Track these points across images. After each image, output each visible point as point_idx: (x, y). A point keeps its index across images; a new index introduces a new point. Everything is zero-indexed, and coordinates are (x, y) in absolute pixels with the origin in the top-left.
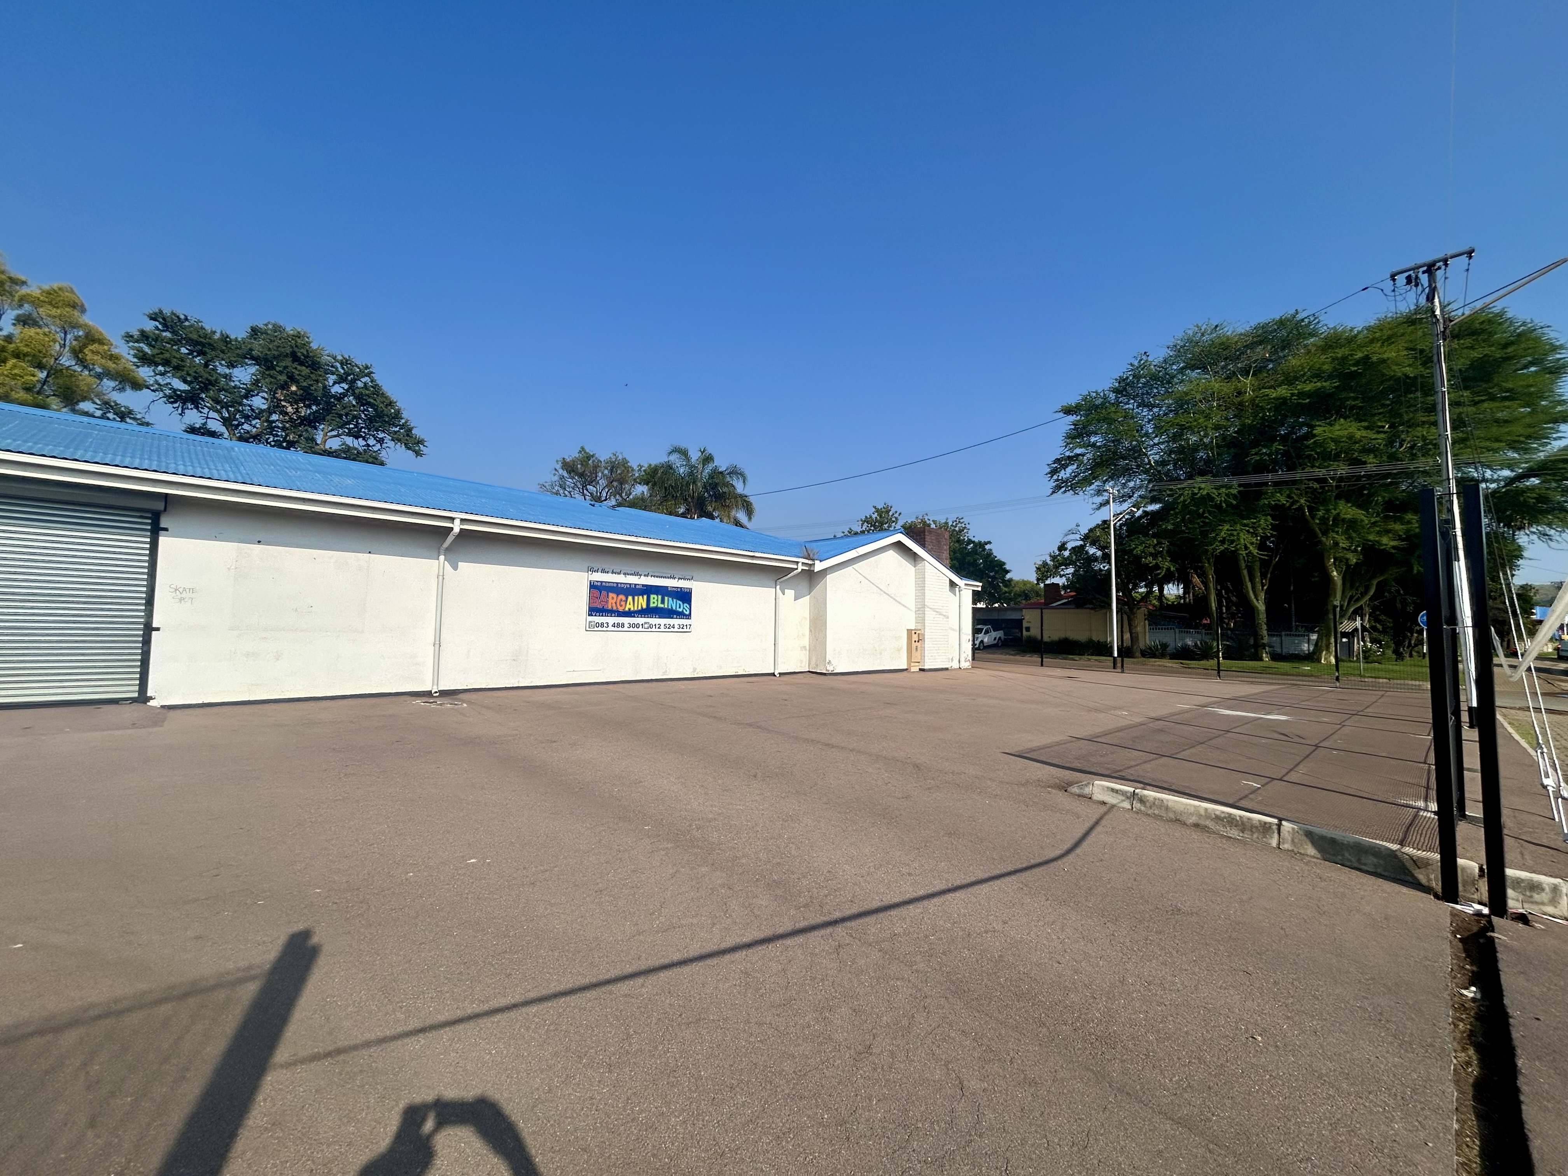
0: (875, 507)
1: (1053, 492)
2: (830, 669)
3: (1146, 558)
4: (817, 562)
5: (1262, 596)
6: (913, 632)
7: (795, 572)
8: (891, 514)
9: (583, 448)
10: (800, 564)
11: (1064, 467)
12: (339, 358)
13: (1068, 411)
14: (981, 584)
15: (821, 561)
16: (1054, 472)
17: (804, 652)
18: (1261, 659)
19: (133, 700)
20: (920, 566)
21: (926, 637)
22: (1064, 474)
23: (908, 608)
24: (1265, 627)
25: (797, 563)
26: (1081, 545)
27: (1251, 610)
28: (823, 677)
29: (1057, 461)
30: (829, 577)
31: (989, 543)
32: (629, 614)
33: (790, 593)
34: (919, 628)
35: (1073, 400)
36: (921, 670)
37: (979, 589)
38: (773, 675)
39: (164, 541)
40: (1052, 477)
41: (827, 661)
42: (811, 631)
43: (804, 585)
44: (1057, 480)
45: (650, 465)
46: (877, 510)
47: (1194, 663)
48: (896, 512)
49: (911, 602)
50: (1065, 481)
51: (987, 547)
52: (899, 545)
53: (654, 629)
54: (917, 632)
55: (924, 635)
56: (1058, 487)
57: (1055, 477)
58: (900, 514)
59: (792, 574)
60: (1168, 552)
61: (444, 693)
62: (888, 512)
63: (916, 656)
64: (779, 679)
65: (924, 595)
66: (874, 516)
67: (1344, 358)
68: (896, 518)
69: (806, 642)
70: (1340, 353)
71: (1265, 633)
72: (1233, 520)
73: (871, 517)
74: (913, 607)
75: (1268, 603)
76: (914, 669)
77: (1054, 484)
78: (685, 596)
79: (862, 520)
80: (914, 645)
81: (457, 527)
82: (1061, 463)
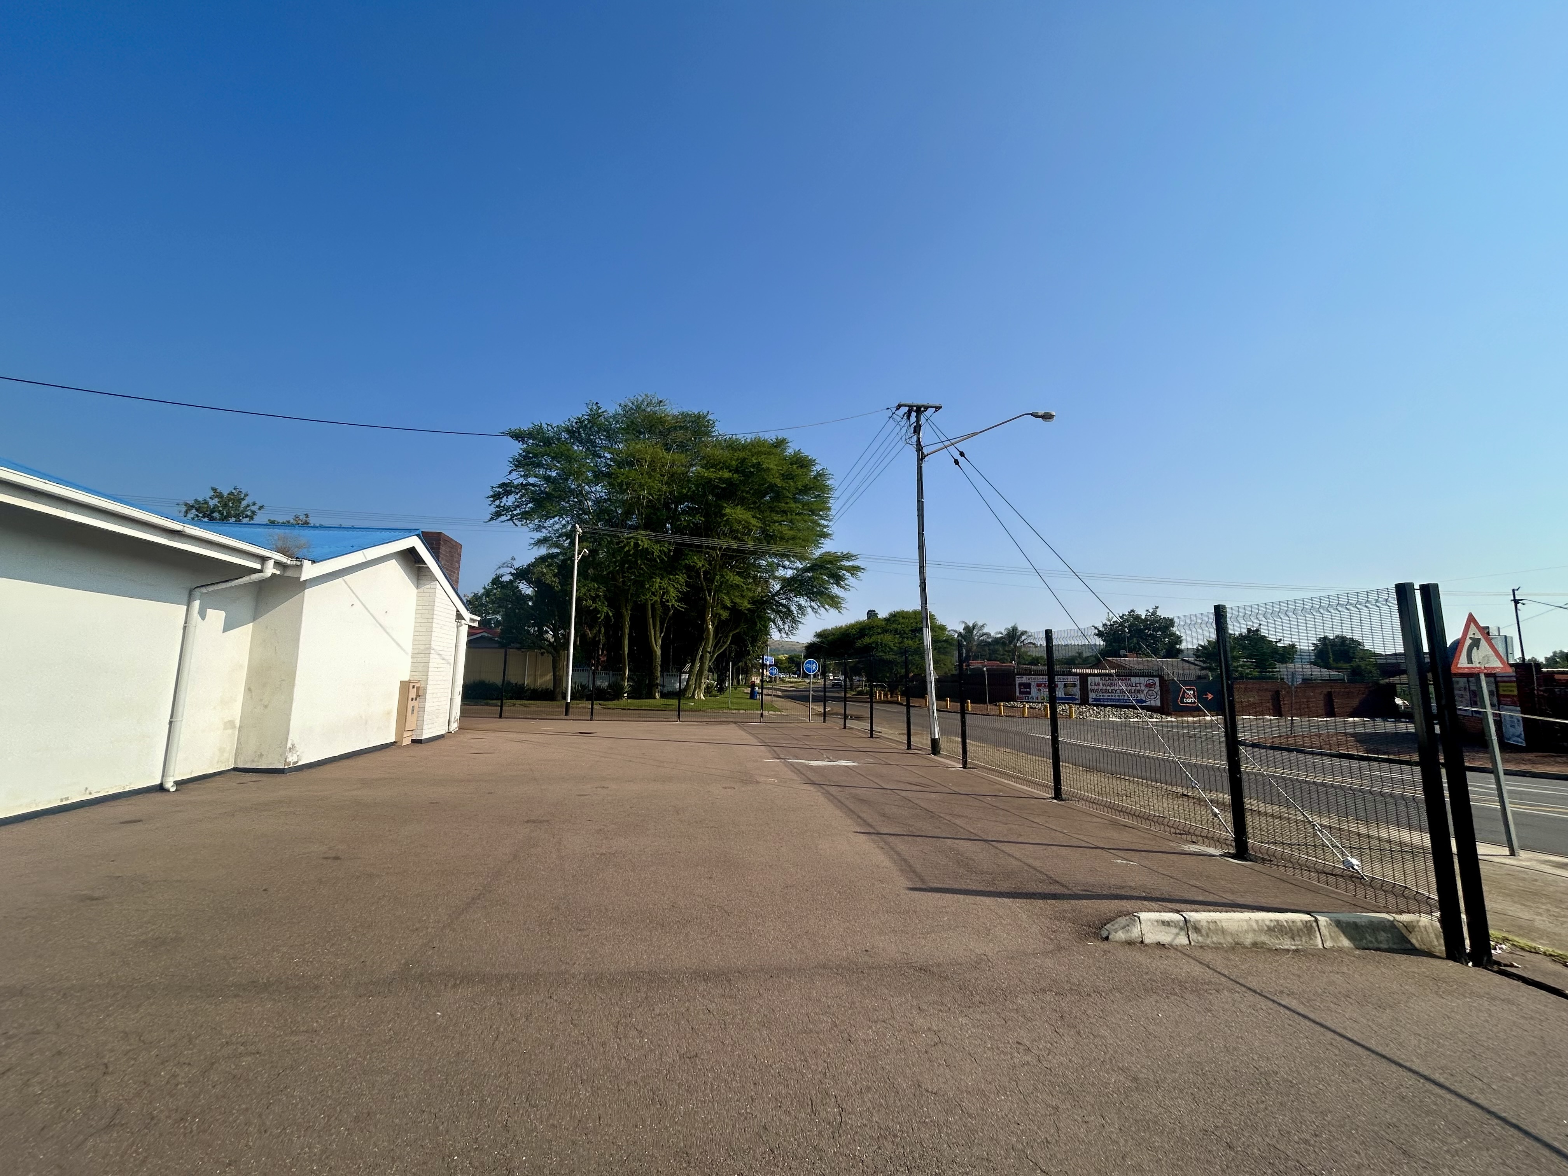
0: (215, 490)
1: (492, 519)
2: (292, 759)
4: (307, 564)
5: (660, 641)
6: (411, 685)
7: (255, 577)
8: (244, 503)
10: (271, 563)
11: (508, 493)
13: (518, 436)
15: (314, 562)
16: (497, 496)
17: (230, 731)
18: (655, 698)
20: (427, 587)
21: (428, 691)
22: (509, 500)
23: (404, 650)
24: (659, 669)
25: (263, 559)
26: (510, 580)
27: (651, 653)
28: (279, 778)
29: (503, 485)
30: (308, 592)
33: (217, 617)
34: (416, 678)
35: (526, 426)
36: (414, 741)
38: (161, 788)
40: (494, 501)
41: (289, 745)
42: (249, 690)
43: (245, 606)
44: (498, 506)
46: (220, 496)
47: (611, 704)
48: (254, 504)
49: (407, 638)
50: (507, 509)
52: (411, 555)
54: (417, 685)
55: (425, 689)
56: (498, 515)
57: (497, 502)
58: (261, 508)
59: (246, 580)
62: (240, 501)
63: (411, 722)
64: (180, 797)
65: (430, 630)
66: (212, 503)
68: (253, 512)
69: (235, 712)
71: (659, 674)
73: (206, 502)
74: (409, 647)
75: (663, 648)
76: (407, 741)
77: (494, 510)
79: (186, 504)
80: (411, 704)
82: (506, 489)
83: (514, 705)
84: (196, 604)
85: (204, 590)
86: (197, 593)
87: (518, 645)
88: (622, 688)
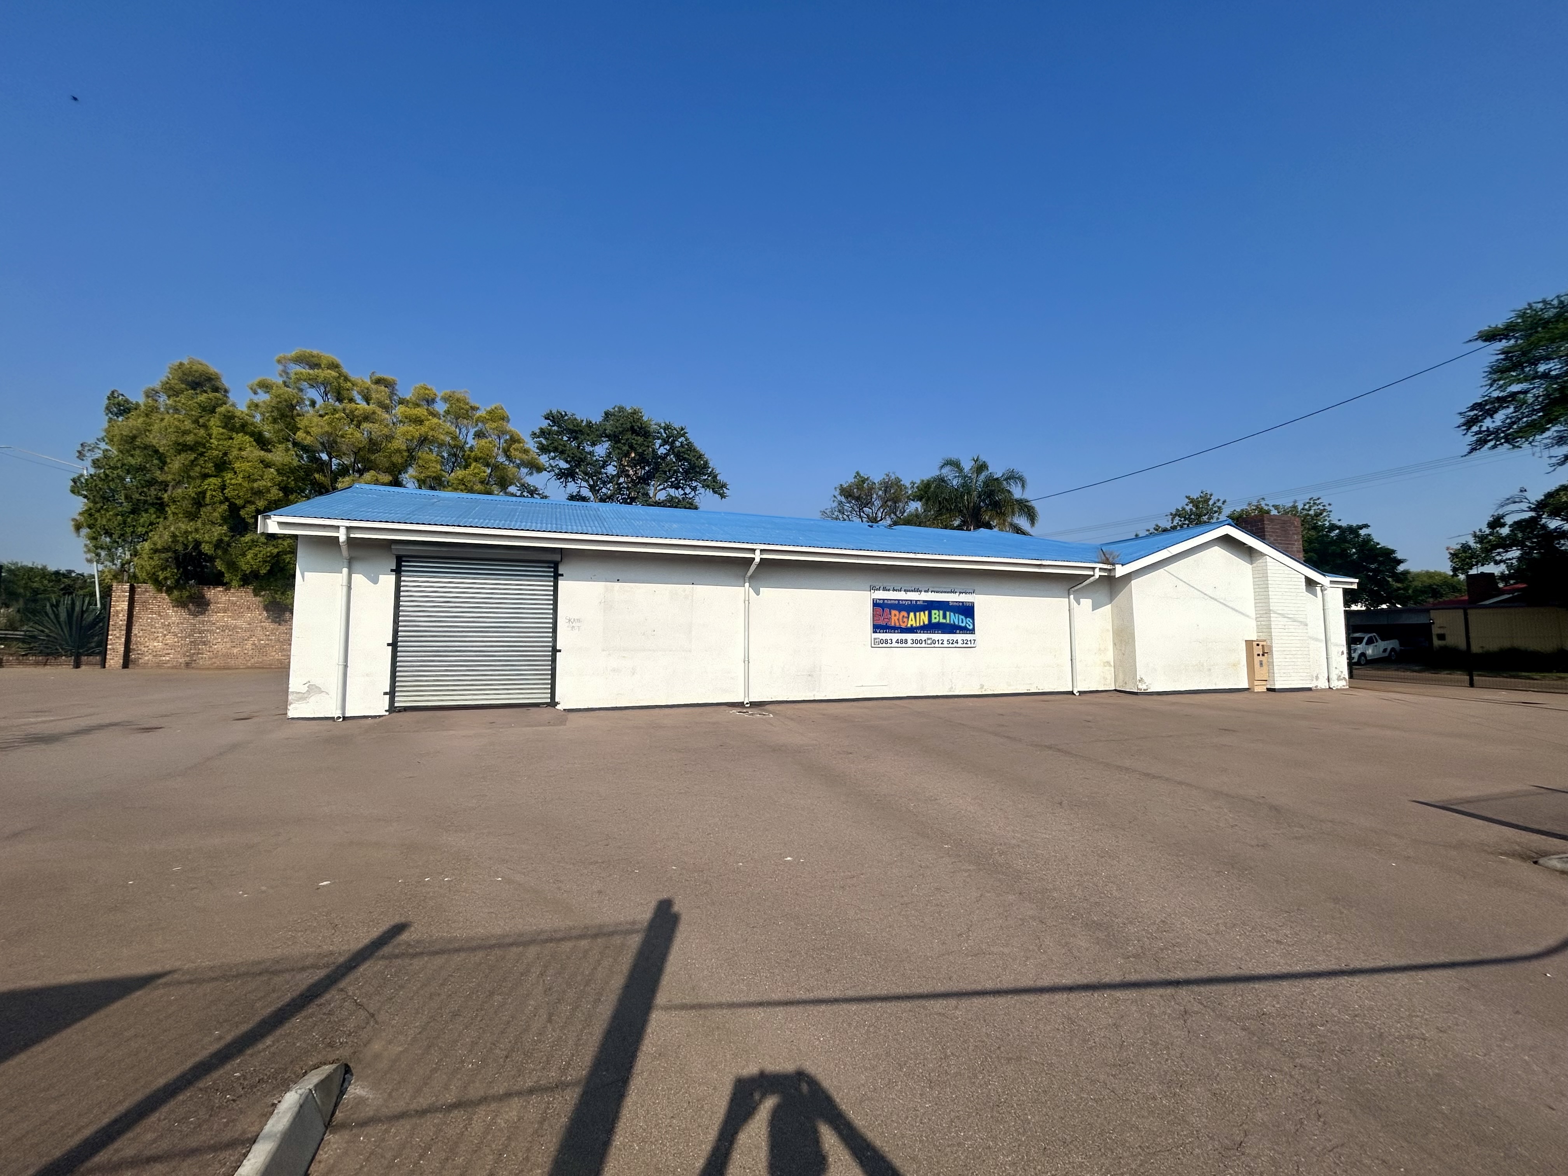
0: (1188, 497)
1: (1473, 450)
2: (1142, 687)
4: (1118, 567)
6: (1255, 644)
7: (1092, 579)
8: (1211, 503)
9: (858, 473)
10: (1097, 570)
11: (1491, 413)
12: (663, 425)
13: (1490, 336)
14: (1357, 581)
15: (1123, 565)
17: (1108, 668)
19: (548, 704)
20: (1260, 562)
21: (1274, 649)
23: (1248, 616)
25: (1093, 569)
26: (1532, 518)
28: (1134, 697)
29: (1476, 406)
30: (1135, 583)
31: (1366, 526)
32: (912, 630)
33: (1087, 603)
34: (1263, 638)
36: (1268, 690)
37: (1355, 587)
38: (1072, 693)
39: (561, 583)
40: (1468, 429)
41: (1138, 678)
42: (1115, 644)
43: (1102, 593)
44: (1478, 433)
45: (923, 481)
46: (1192, 501)
48: (1219, 500)
49: (1249, 607)
50: (1494, 432)
51: (1363, 532)
52: (1227, 541)
53: (936, 645)
54: (1261, 643)
55: (1271, 647)
59: (1088, 582)
61: (753, 704)
62: (1207, 501)
63: (1260, 673)
64: (1080, 698)
65: (1267, 598)
66: (1188, 508)
68: (1219, 508)
69: (1110, 656)
73: (1184, 509)
74: (1251, 611)
76: (1260, 688)
78: (968, 611)
79: (1171, 514)
80: (1257, 660)
81: (758, 557)
84: (1072, 597)
85: (1073, 589)
86: (1071, 591)
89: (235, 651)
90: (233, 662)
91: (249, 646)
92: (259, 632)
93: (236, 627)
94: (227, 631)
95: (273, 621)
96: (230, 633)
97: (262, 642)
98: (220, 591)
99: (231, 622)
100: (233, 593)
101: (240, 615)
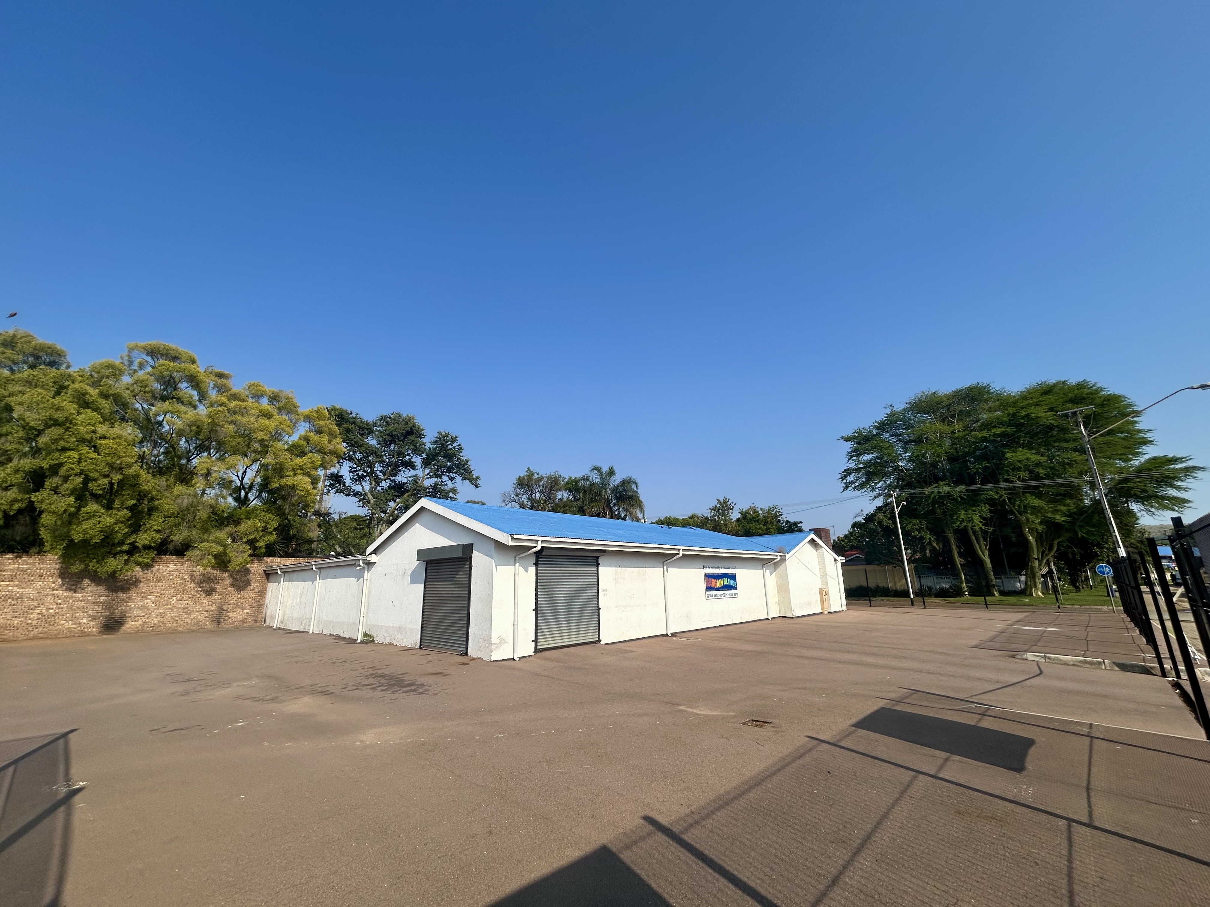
2: (794, 614)
3: (914, 532)
4: (786, 555)
5: (987, 553)
6: (823, 590)
7: (776, 561)
9: (529, 469)
10: (779, 557)
11: (849, 475)
13: (847, 439)
15: (788, 554)
16: (843, 478)
17: (779, 605)
18: (994, 595)
19: (595, 642)
20: (820, 550)
22: (850, 478)
23: (818, 577)
24: (992, 573)
25: (777, 555)
27: (981, 562)
29: (845, 471)
32: (718, 589)
33: (769, 572)
34: (824, 587)
35: (849, 433)
36: (829, 612)
38: (768, 619)
39: (599, 568)
40: (842, 480)
41: (792, 611)
42: (778, 592)
43: (774, 568)
44: (846, 483)
45: (571, 477)
46: (720, 502)
47: (952, 600)
48: (733, 503)
50: (851, 483)
52: (812, 541)
53: (727, 597)
54: (825, 590)
55: (828, 592)
56: (846, 488)
57: (845, 481)
59: (774, 562)
60: (927, 527)
62: (728, 503)
63: (825, 604)
64: (772, 621)
65: (825, 568)
67: (1014, 414)
68: (733, 507)
69: (777, 599)
70: (1011, 410)
71: (993, 577)
72: (966, 507)
74: (819, 574)
75: (991, 557)
76: (826, 612)
77: (844, 485)
80: (824, 597)
81: (681, 553)
82: (848, 472)
83: (883, 600)
84: (764, 569)
85: (767, 565)
87: (878, 563)
88: (961, 588)
89: (16, 621)
90: (11, 634)
91: (34, 614)
92: (49, 600)
93: (22, 596)
94: (10, 600)
95: (69, 589)
96: (13, 603)
97: (51, 611)
98: (9, 559)
99: (17, 590)
100: (24, 561)
101: (30, 583)
